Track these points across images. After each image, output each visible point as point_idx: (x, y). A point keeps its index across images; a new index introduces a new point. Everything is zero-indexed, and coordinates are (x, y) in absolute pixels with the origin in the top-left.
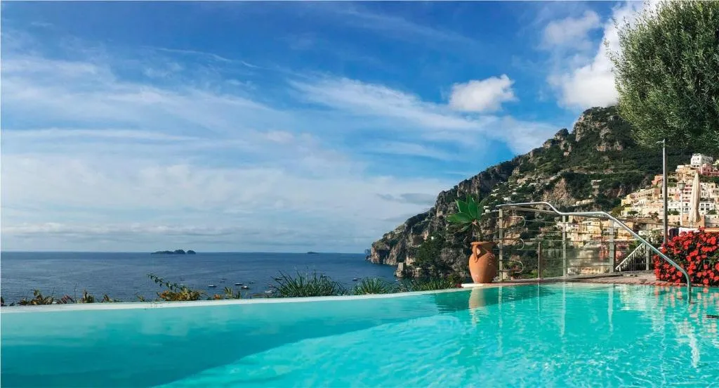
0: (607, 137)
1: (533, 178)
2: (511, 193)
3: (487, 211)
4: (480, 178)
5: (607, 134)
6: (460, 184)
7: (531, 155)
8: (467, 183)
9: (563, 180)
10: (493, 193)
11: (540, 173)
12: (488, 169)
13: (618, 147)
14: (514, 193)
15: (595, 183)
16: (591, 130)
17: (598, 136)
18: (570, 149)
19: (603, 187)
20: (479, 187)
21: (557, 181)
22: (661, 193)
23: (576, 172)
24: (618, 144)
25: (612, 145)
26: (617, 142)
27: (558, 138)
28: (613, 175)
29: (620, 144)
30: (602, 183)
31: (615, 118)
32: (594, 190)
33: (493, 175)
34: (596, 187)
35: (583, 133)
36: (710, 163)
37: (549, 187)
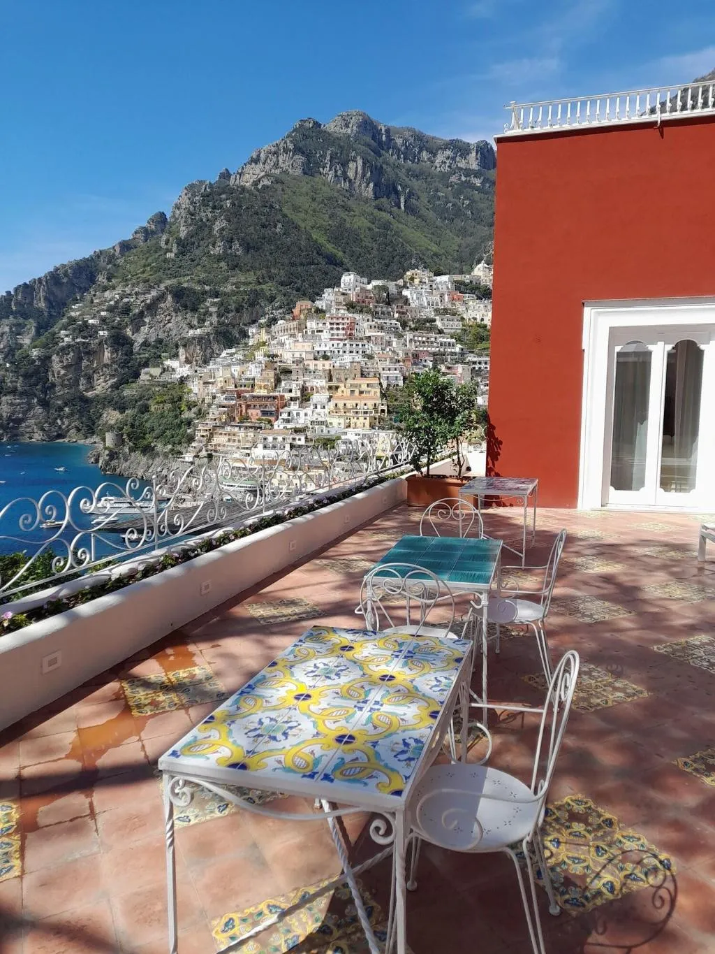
0: (224, 233)
1: (128, 290)
2: (98, 312)
3: (66, 339)
4: (47, 282)
5: (223, 229)
6: (16, 290)
7: (118, 249)
8: (27, 289)
9: (169, 298)
10: (74, 310)
11: (138, 283)
12: (57, 269)
13: (236, 247)
14: (103, 314)
15: (213, 304)
16: (202, 220)
17: (211, 229)
18: (174, 249)
19: (222, 309)
20: (46, 299)
21: (161, 298)
22: (306, 328)
23: (185, 285)
24: (236, 245)
25: (231, 247)
26: (236, 242)
27: (153, 227)
28: (234, 293)
29: (240, 245)
30: (221, 304)
31: (233, 204)
32: (211, 315)
33: (65, 280)
34: (213, 309)
35: (190, 225)
36: (364, 286)
37: (152, 308)
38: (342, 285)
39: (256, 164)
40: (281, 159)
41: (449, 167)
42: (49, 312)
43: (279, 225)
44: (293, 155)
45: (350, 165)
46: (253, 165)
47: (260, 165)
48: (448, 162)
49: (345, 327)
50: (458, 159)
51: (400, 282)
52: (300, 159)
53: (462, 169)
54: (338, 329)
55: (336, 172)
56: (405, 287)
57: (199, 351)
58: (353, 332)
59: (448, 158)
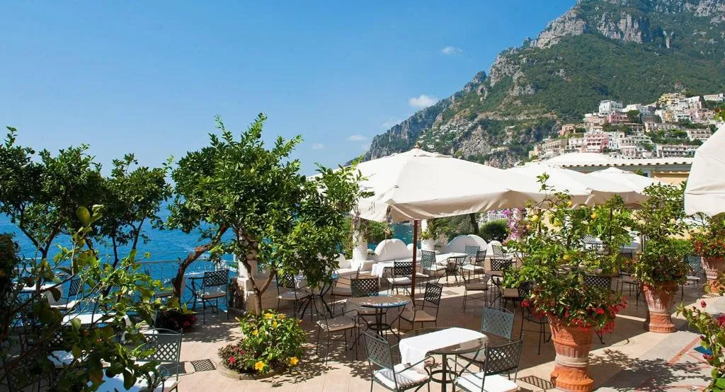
0: (520, 81)
1: (454, 124)
2: (435, 140)
4: (409, 123)
5: (519, 78)
6: (392, 129)
7: (453, 98)
8: (398, 128)
9: (479, 128)
11: (460, 119)
12: (416, 114)
13: (529, 90)
14: (437, 140)
15: (509, 130)
16: (505, 73)
17: (512, 80)
18: (486, 94)
19: (516, 133)
20: (408, 133)
21: (474, 128)
22: (568, 144)
23: (491, 118)
24: (529, 88)
25: (524, 89)
26: (529, 86)
27: (477, 81)
28: (525, 121)
29: (532, 87)
30: (515, 129)
31: (528, 60)
32: (508, 137)
33: (420, 121)
34: (509, 134)
35: (498, 78)
36: (619, 110)
37: (467, 135)
38: (600, 111)
39: (549, 31)
40: (567, 25)
41: (710, 12)
42: (410, 141)
43: (562, 71)
44: (576, 21)
45: (621, 22)
46: (547, 32)
47: (552, 32)
48: (708, 8)
49: (600, 142)
50: (718, 5)
51: (654, 105)
52: (581, 23)
53: (722, 12)
54: (594, 144)
55: (610, 27)
56: (658, 108)
57: (497, 163)
58: (607, 146)
59: (708, 6)
